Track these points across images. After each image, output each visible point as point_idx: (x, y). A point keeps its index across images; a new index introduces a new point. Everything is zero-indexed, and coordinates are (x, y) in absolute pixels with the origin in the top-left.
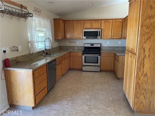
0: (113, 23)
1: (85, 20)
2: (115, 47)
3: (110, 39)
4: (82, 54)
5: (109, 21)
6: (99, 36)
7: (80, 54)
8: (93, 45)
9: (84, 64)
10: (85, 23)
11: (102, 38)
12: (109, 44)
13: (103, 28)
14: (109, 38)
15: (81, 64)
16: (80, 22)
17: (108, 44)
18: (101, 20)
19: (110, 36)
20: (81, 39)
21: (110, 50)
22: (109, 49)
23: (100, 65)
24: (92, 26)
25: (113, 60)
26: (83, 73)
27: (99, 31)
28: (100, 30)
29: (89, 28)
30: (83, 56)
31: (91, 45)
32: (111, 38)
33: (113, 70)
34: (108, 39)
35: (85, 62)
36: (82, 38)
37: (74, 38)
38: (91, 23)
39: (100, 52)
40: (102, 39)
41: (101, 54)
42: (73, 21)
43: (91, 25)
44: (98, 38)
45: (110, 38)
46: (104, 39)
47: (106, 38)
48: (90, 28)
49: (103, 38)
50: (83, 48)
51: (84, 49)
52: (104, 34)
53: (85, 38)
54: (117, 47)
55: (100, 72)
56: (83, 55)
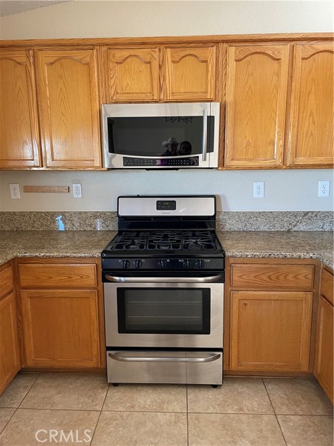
0: (298, 62)
1: (112, 45)
2: (295, 214)
3: (276, 168)
4: (100, 270)
5: (269, 48)
6: (210, 149)
7: (89, 272)
8: (172, 206)
9: (116, 338)
10: (111, 65)
11: (227, 162)
12: (262, 195)
13: (229, 98)
14: (268, 163)
15: (96, 336)
16: (78, 55)
17: (255, 195)
18: (216, 42)
19: (277, 149)
20: (96, 170)
21: (270, 232)
22: (262, 228)
23: (221, 346)
24: (161, 88)
25: (306, 308)
26: (116, 394)
27: (211, 119)
28: (214, 110)
29: (142, 97)
30: (111, 290)
31: (160, 206)
32: (284, 161)
33: (305, 368)
34: (261, 168)
35: (123, 328)
36: (97, 163)
37: (49, 162)
38: (155, 64)
39: (224, 257)
40: (230, 168)
41: (227, 269)
42: (30, 48)
43: (156, 75)
44: (202, 164)
45: (279, 162)
46: (238, 169)
47: (250, 160)
48: (149, 97)
49: (235, 163)
50: (114, 226)
51: (120, 233)
52: (240, 136)
53: (118, 160)
54: (306, 214)
55: (222, 390)
56: (105, 280)
